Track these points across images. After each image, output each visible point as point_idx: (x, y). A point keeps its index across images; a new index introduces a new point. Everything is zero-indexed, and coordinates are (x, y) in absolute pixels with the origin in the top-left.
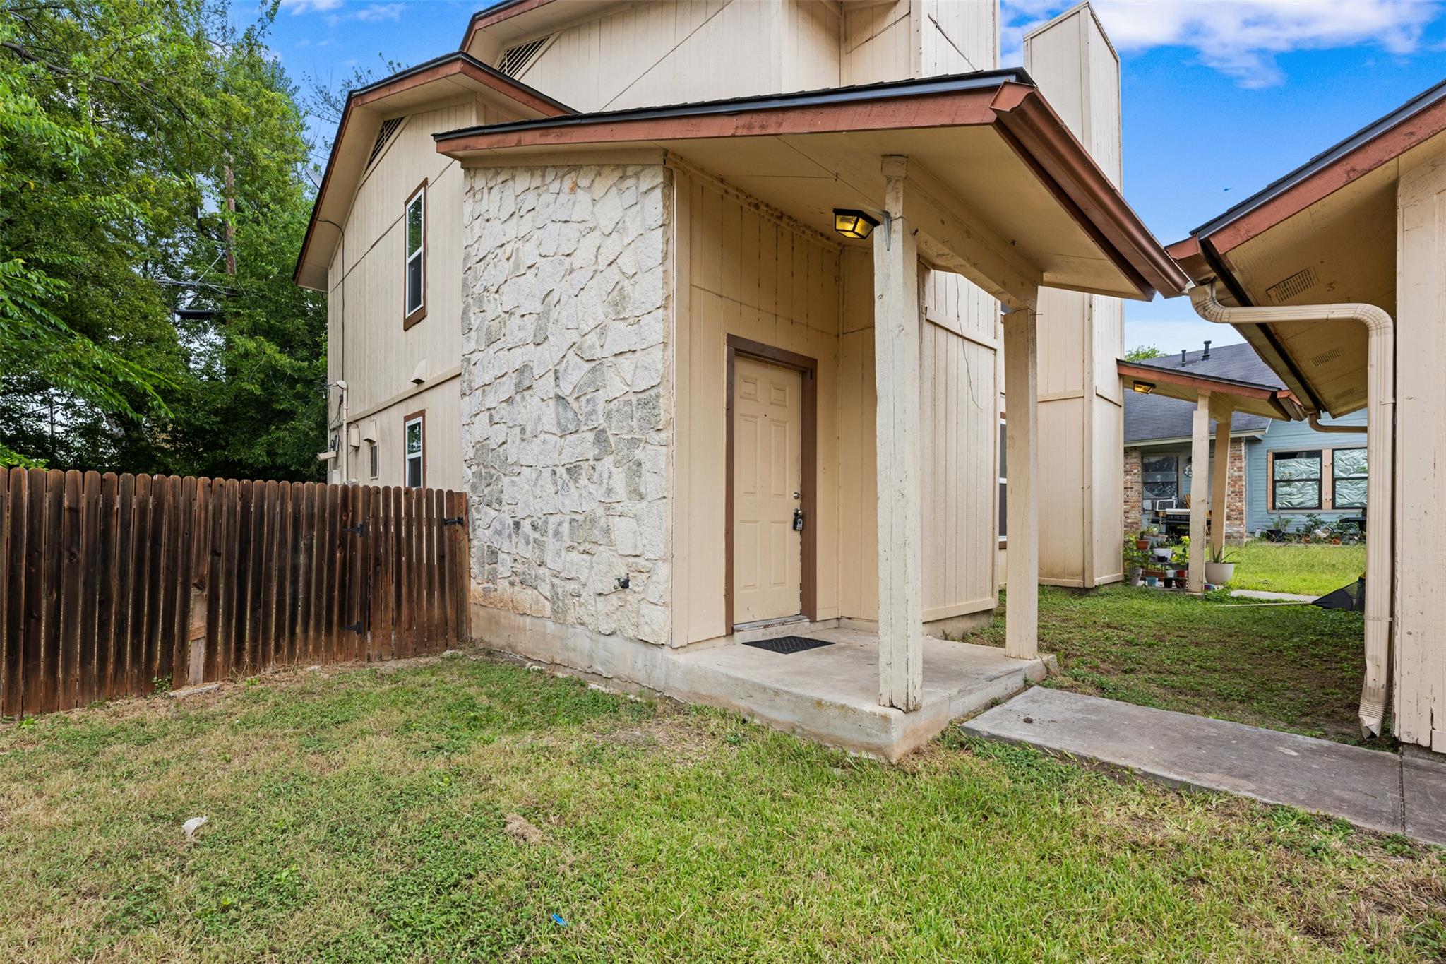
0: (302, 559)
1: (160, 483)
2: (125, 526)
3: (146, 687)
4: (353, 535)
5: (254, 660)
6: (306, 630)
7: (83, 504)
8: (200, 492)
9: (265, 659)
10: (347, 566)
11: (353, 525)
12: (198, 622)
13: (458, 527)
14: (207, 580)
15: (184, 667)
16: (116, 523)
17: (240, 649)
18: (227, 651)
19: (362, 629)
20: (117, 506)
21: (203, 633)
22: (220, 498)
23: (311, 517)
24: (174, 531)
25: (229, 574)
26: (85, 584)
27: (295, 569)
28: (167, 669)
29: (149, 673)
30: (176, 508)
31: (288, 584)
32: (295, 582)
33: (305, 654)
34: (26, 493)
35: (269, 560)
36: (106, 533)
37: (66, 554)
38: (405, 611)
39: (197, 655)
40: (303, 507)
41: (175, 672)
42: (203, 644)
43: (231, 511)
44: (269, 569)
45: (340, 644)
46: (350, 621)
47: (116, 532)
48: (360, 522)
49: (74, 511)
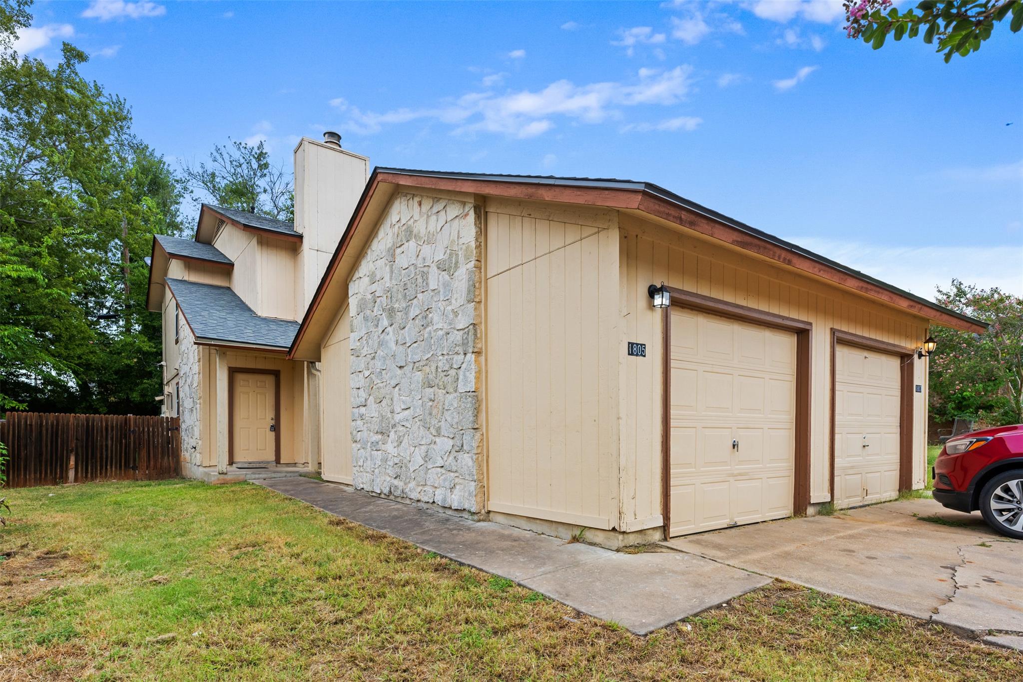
0: (110, 442)
1: (57, 417)
2: (47, 430)
3: (55, 483)
4: (130, 434)
5: (92, 476)
6: (111, 467)
7: (34, 423)
8: (71, 419)
9: (96, 477)
10: (127, 445)
11: (130, 430)
12: (72, 462)
13: (176, 431)
14: (74, 449)
15: (67, 477)
16: (44, 429)
17: (87, 473)
18: (82, 473)
19: (135, 468)
20: (44, 424)
21: (74, 466)
22: (78, 421)
23: (112, 427)
24: (63, 432)
25: (82, 447)
26: (35, 449)
27: (107, 446)
28: (61, 477)
29: (55, 478)
30: (63, 424)
31: (104, 451)
32: (107, 450)
33: (111, 476)
34: (16, 420)
35: (97, 442)
36: (41, 432)
37: (28, 439)
38: (152, 463)
39: (71, 474)
40: (109, 423)
41: (64, 479)
42: (74, 469)
43: (83, 425)
44: (97, 445)
45: (125, 473)
46: (129, 465)
47: (44, 432)
48: (132, 429)
49: (31, 425)
